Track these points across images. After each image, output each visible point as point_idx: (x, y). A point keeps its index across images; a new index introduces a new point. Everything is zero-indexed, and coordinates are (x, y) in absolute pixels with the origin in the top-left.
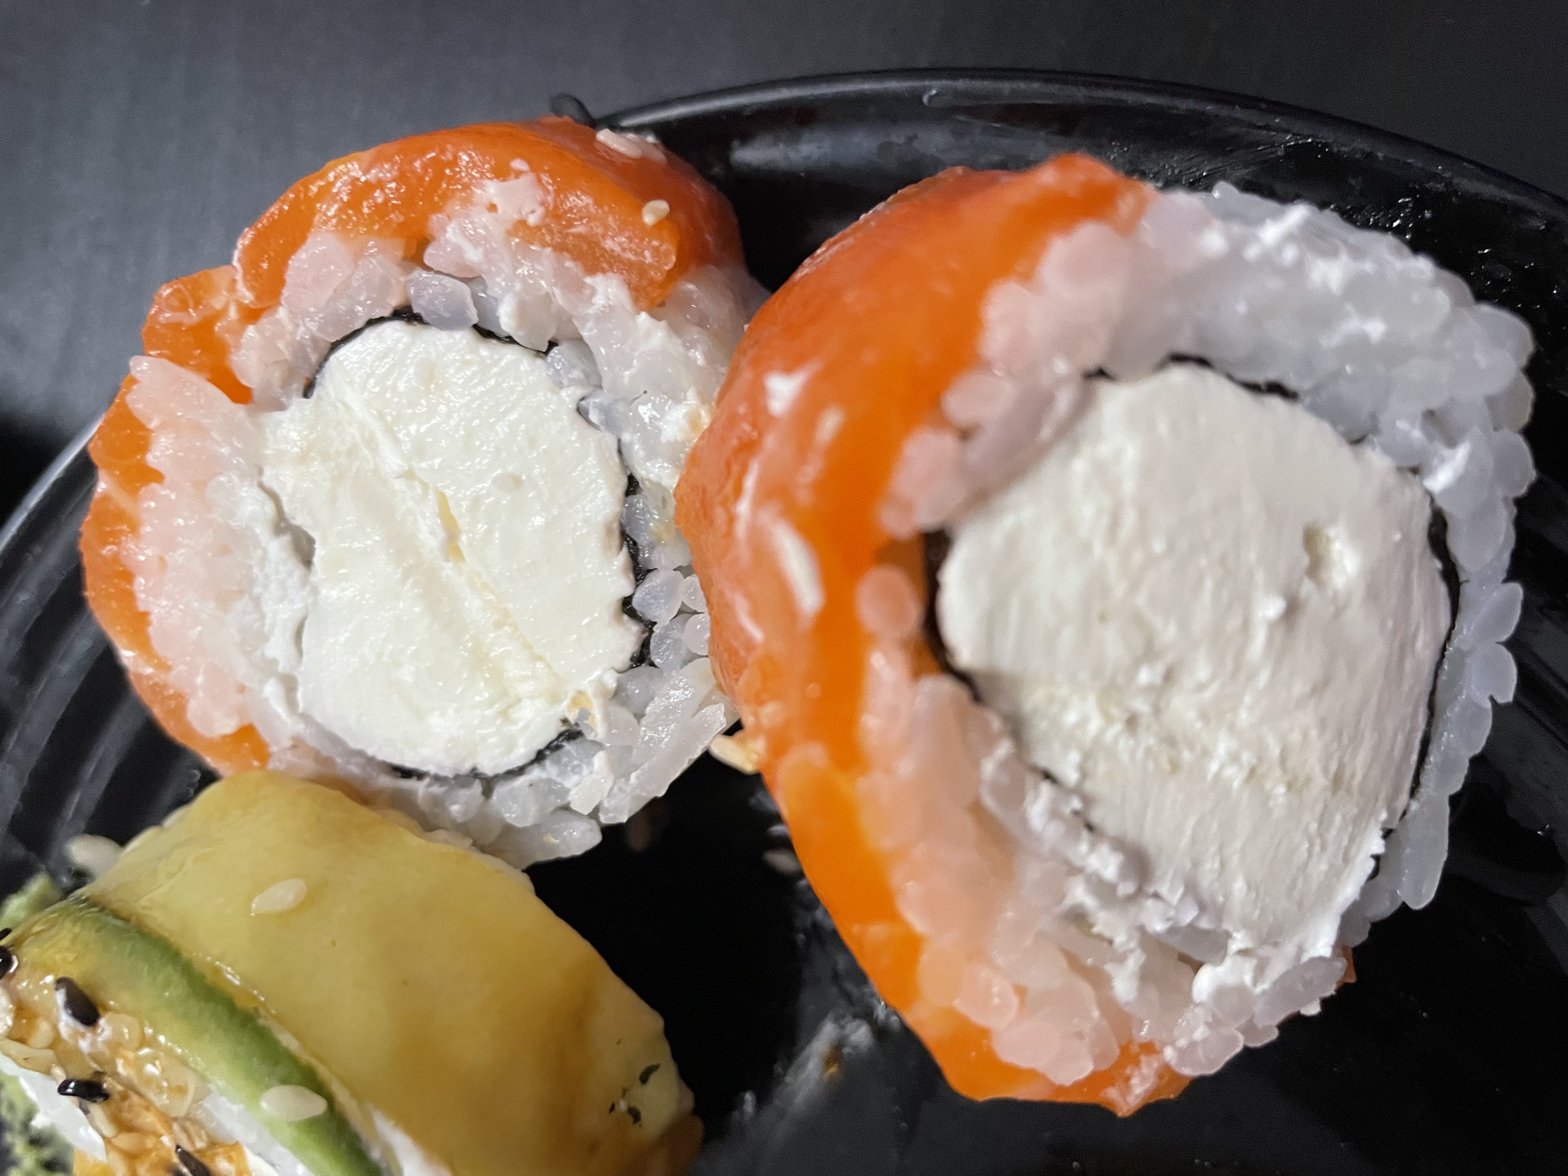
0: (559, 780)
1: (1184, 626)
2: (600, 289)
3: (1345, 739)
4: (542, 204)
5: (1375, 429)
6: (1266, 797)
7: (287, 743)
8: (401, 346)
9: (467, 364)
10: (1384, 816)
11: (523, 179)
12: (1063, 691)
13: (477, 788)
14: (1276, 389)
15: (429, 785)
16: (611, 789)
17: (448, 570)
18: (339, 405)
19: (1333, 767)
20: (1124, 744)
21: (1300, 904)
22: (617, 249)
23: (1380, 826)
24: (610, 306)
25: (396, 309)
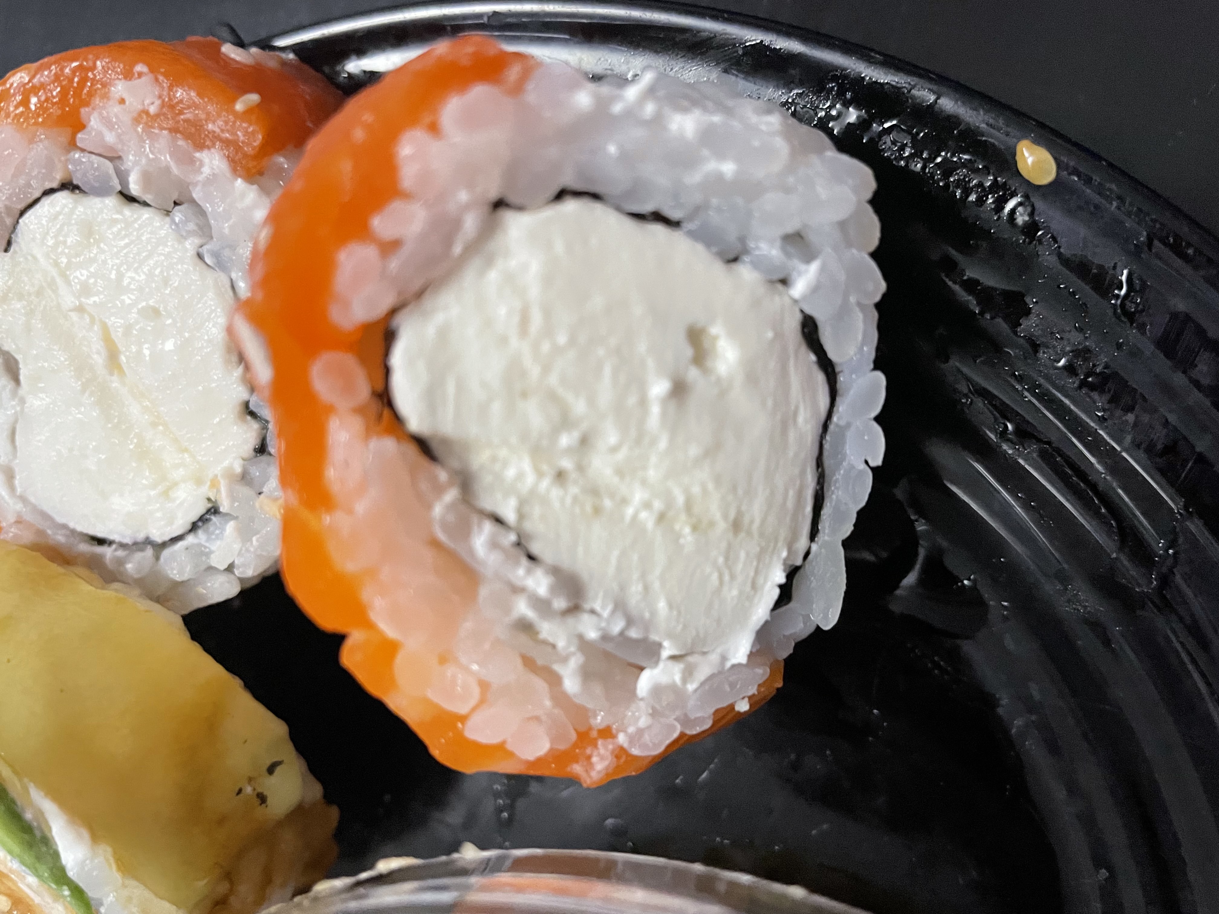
0: (207, 545)
1: (591, 402)
2: (206, 161)
3: (740, 492)
4: (160, 97)
5: (746, 251)
6: (678, 536)
7: (12, 519)
8: (66, 210)
9: (115, 221)
10: (784, 554)
11: (144, 79)
12: (503, 453)
13: (149, 552)
14: (658, 217)
15: (116, 550)
16: (241, 550)
17: (115, 383)
18: (30, 258)
19: (732, 515)
20: (556, 493)
21: (719, 621)
22: (217, 130)
23: (782, 562)
24: (214, 174)
25: (64, 182)
